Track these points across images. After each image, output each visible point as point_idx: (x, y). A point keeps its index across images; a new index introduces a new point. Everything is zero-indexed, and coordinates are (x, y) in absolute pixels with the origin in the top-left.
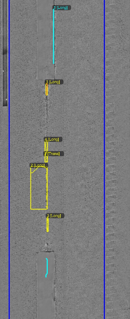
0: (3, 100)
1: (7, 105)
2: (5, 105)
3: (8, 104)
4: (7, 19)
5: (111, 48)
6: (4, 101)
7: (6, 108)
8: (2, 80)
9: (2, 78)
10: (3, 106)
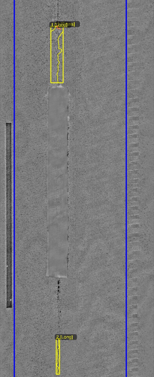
0: (7, 300)
1: (11, 307)
2: (9, 306)
3: (13, 305)
4: (11, 205)
5: (135, 239)
6: (7, 302)
7: (10, 310)
8: (6, 277)
9: (6, 275)
10: (7, 307)
